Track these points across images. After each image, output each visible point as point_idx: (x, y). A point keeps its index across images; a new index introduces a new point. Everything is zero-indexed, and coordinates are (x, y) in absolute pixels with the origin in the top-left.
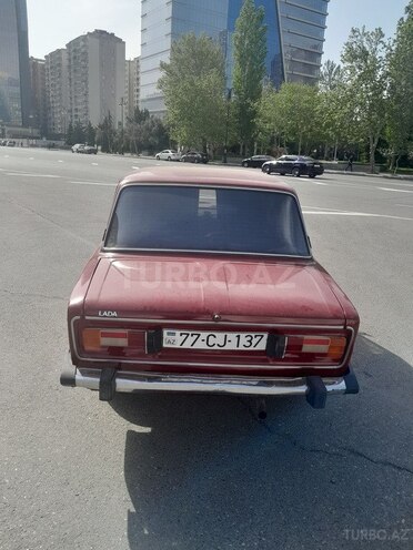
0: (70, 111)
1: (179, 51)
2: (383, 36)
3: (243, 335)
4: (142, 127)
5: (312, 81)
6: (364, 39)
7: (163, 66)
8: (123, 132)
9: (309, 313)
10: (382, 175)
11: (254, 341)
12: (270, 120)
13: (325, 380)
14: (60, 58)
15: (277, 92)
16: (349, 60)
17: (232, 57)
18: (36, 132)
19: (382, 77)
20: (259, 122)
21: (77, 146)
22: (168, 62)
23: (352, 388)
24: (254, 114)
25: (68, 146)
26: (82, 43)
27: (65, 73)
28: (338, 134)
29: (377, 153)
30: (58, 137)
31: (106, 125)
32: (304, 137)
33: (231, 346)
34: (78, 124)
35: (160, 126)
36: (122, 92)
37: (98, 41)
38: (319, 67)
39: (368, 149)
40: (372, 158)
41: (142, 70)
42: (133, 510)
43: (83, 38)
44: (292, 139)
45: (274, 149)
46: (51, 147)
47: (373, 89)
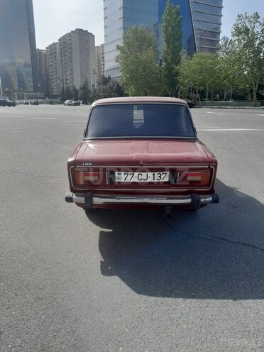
0: (63, 80)
1: (128, 38)
2: (259, 17)
3: (156, 174)
4: (107, 87)
5: (213, 51)
6: (246, 21)
7: (118, 48)
8: (95, 91)
9: (190, 160)
10: (262, 107)
11: (162, 177)
12: (187, 77)
13: (201, 196)
14: (55, 48)
15: (191, 59)
16: (237, 35)
17: (162, 39)
18: (42, 95)
19: (259, 44)
20: (180, 79)
21: (67, 101)
22: (122, 45)
23: (216, 201)
24: (177, 74)
25: (62, 102)
26: (68, 38)
27: (59, 58)
28: (231, 83)
29: (258, 94)
30: (55, 97)
31: (85, 87)
32: (210, 86)
33: (150, 180)
34: (68, 88)
35: (118, 85)
36: (93, 66)
37: (78, 36)
38: (218, 41)
39: (252, 91)
40: (255, 97)
41: (105, 51)
42: (103, 260)
43: (69, 35)
44: (202, 88)
45: (191, 96)
46: (51, 103)
47: (253, 52)
